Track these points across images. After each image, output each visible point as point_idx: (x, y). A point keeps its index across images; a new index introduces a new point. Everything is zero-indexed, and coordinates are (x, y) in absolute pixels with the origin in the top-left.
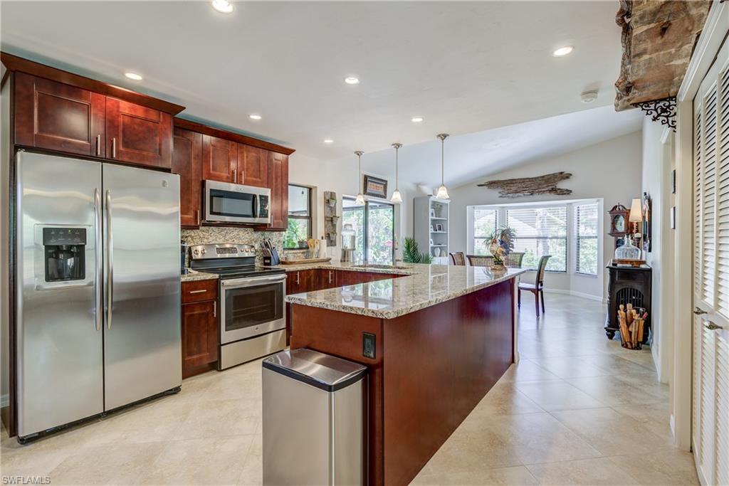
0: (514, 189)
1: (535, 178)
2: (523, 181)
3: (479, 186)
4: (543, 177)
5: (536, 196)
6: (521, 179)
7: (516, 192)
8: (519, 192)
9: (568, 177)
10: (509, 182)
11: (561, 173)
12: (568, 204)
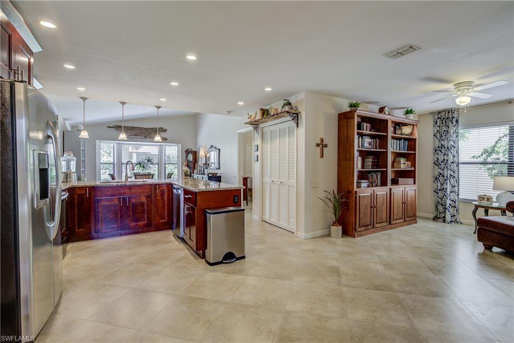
0: (134, 133)
1: (147, 129)
2: (141, 129)
3: (109, 127)
4: (152, 129)
5: (148, 139)
6: (138, 128)
7: (136, 135)
8: (138, 136)
9: (165, 131)
10: (131, 128)
11: (162, 128)
12: (160, 145)
